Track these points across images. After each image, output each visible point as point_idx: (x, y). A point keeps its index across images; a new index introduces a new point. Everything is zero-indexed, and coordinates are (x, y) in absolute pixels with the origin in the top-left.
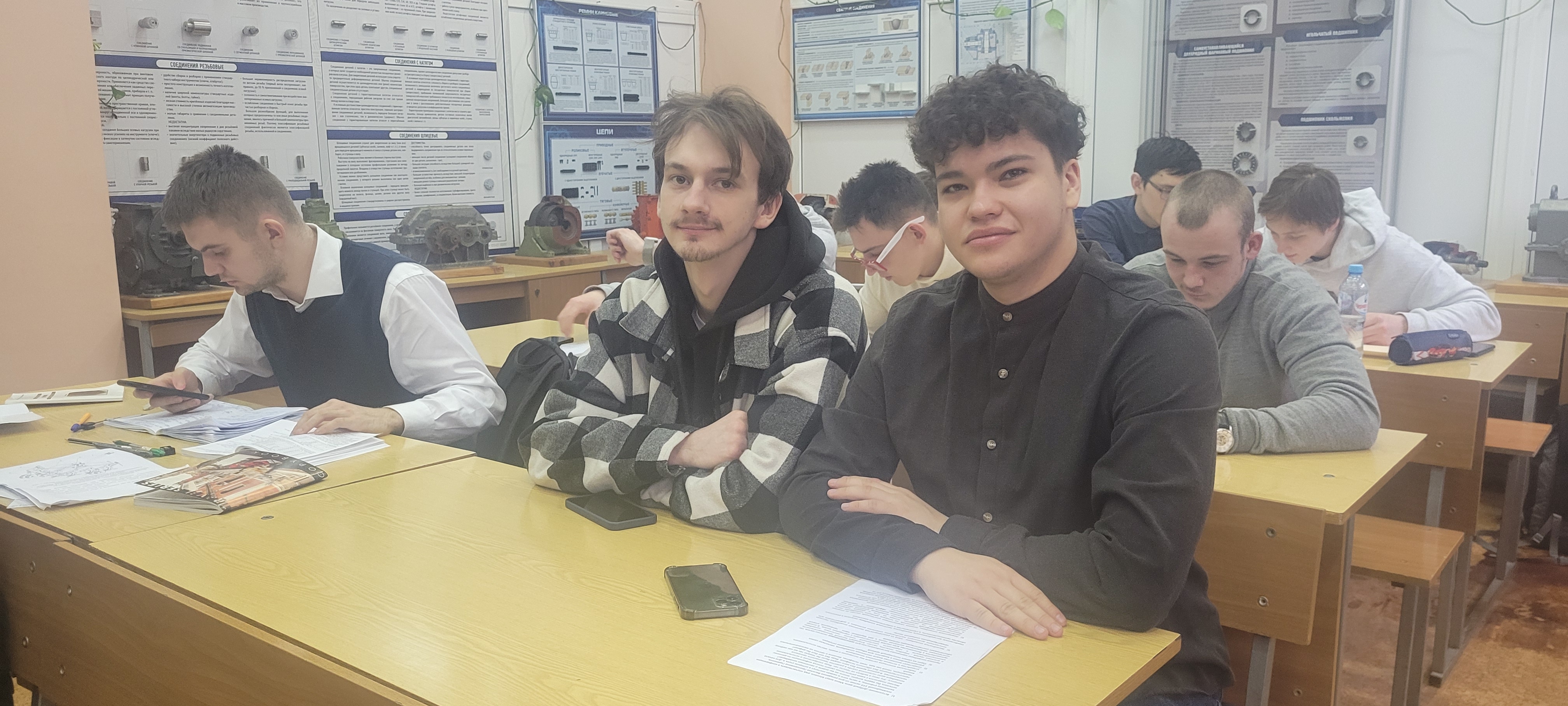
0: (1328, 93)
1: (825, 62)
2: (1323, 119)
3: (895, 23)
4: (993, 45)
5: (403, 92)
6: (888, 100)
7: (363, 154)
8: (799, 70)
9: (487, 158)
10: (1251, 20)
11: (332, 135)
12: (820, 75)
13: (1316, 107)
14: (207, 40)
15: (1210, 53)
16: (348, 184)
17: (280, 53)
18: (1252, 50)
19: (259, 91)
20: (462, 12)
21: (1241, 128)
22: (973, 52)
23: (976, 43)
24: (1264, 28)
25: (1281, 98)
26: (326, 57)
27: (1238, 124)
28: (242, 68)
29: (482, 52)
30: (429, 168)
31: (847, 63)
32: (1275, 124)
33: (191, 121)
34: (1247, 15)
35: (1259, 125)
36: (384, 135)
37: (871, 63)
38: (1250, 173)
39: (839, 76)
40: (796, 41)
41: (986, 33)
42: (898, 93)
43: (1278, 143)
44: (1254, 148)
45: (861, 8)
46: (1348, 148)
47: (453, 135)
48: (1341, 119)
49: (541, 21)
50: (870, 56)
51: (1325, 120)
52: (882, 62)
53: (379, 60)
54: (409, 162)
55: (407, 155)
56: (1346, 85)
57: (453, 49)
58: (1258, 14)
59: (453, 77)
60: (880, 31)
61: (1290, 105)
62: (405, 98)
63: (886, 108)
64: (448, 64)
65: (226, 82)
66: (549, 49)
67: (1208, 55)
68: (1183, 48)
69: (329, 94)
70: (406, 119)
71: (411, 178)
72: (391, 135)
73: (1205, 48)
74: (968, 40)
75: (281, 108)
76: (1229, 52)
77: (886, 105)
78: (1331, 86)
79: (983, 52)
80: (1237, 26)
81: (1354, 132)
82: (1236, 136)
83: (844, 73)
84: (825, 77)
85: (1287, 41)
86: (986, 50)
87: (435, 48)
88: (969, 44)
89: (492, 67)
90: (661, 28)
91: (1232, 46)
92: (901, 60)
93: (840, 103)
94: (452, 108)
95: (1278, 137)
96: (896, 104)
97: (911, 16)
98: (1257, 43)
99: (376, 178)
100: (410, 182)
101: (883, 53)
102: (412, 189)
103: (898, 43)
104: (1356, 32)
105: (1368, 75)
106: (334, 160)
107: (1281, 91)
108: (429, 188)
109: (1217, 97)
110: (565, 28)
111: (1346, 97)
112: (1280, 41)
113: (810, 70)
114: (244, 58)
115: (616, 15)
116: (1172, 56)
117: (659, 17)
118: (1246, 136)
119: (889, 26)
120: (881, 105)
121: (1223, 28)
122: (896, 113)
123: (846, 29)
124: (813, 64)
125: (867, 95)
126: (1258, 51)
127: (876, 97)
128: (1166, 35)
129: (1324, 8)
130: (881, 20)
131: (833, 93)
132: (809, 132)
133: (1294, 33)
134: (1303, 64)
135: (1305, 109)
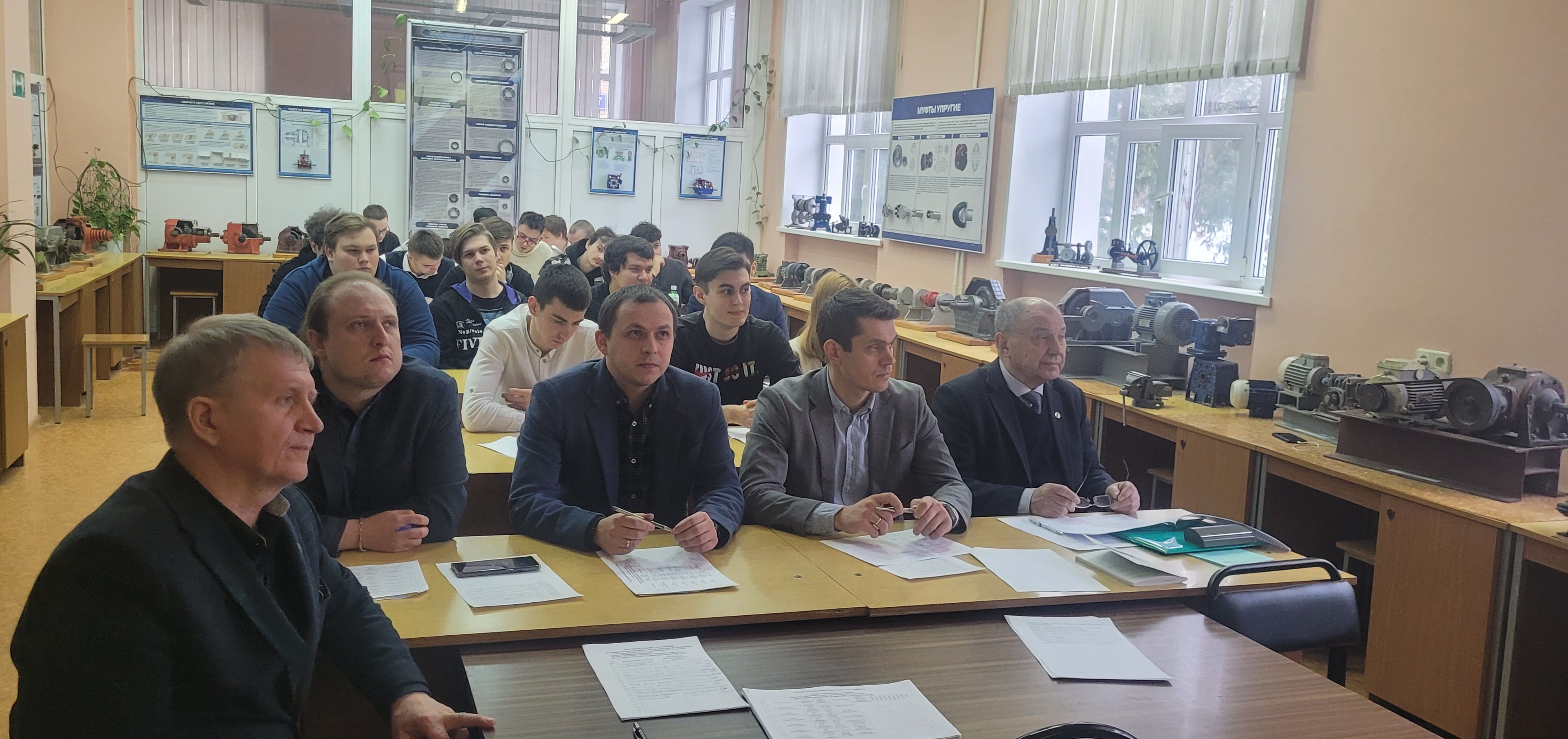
0: (490, 184)
3: (232, 117)
4: (305, 138)
6: (226, 162)
8: (146, 136)
10: (455, 146)
12: (166, 141)
13: (485, 189)
15: (434, 159)
18: (455, 160)
21: (452, 196)
22: (292, 142)
23: (294, 136)
24: (461, 151)
25: (469, 183)
27: (450, 194)
31: (191, 136)
32: (467, 195)
34: (451, 143)
35: (460, 195)
37: (212, 138)
38: (456, 218)
39: (184, 143)
40: (143, 116)
41: (301, 132)
42: (234, 159)
44: (457, 206)
45: (207, 103)
48: (497, 195)
50: (210, 134)
51: (489, 195)
52: (221, 139)
56: (497, 181)
58: (458, 144)
60: (220, 119)
61: (474, 187)
63: (225, 167)
67: (432, 160)
68: (421, 155)
73: (432, 156)
74: (288, 134)
76: (443, 159)
77: (224, 165)
78: (491, 180)
79: (298, 141)
80: (448, 148)
81: (502, 202)
82: (449, 200)
83: (187, 142)
84: (170, 142)
85: (471, 158)
86: (301, 141)
88: (288, 136)
91: (445, 157)
92: (237, 140)
93: (186, 161)
95: (468, 202)
96: (233, 166)
97: (245, 114)
98: (457, 158)
101: (222, 133)
103: (235, 129)
104: (502, 158)
105: (508, 177)
107: (469, 180)
109: (439, 180)
111: (497, 186)
112: (468, 158)
113: (157, 137)
116: (415, 158)
118: (454, 200)
119: (226, 118)
120: (221, 165)
121: (440, 148)
122: (234, 171)
123: (190, 114)
124: (159, 133)
125: (208, 158)
126: (458, 161)
127: (217, 160)
128: (412, 148)
129: (487, 146)
130: (220, 114)
131: (179, 154)
132: (155, 178)
133: (475, 155)
134: (478, 170)
135: (480, 189)
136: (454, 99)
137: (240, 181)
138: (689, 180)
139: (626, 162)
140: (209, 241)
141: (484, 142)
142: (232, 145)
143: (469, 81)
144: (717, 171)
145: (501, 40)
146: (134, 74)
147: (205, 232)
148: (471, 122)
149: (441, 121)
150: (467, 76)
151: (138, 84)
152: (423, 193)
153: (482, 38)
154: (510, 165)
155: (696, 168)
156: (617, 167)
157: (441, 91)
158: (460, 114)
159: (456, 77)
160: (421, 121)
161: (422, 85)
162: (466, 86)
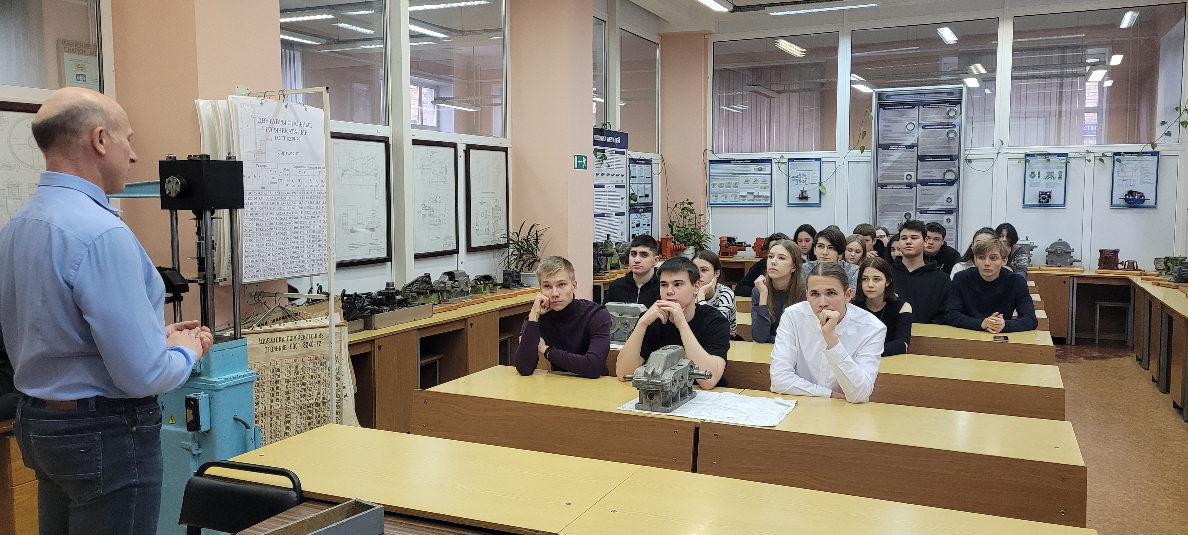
0: (937, 203)
2: (935, 212)
3: (759, 169)
4: (804, 180)
5: (607, 198)
6: (756, 198)
7: (600, 223)
8: (711, 185)
9: (620, 223)
10: (909, 177)
11: (595, 216)
12: (722, 187)
13: (932, 208)
15: (893, 188)
16: (597, 234)
18: (909, 187)
20: (619, 166)
22: (796, 182)
23: (797, 178)
24: (913, 180)
26: (595, 186)
29: (622, 181)
30: (611, 227)
31: (736, 183)
34: (907, 175)
37: (748, 184)
39: (732, 188)
40: (710, 173)
41: (802, 175)
42: (761, 196)
45: (746, 162)
47: (617, 214)
48: (941, 212)
49: (629, 166)
50: (747, 181)
51: (936, 212)
52: (753, 183)
53: (604, 186)
54: (608, 225)
55: (607, 223)
56: (942, 201)
58: (911, 176)
59: (616, 191)
60: (753, 171)
61: (923, 207)
62: (607, 200)
63: (755, 202)
64: (616, 186)
68: (883, 185)
69: (595, 200)
70: (607, 209)
72: (605, 215)
73: (892, 186)
74: (793, 177)
76: (900, 188)
77: (755, 200)
78: (937, 201)
79: (800, 182)
80: (903, 179)
81: (947, 215)
83: (734, 187)
84: (724, 188)
85: (921, 185)
86: (802, 182)
87: (613, 181)
88: (794, 179)
89: (624, 187)
91: (902, 186)
92: (762, 183)
93: (733, 199)
94: (616, 203)
96: (760, 200)
97: (767, 167)
98: (910, 185)
99: (602, 232)
101: (754, 180)
103: (761, 177)
104: (945, 184)
105: (951, 198)
106: (595, 225)
107: (920, 202)
109: (897, 203)
110: (633, 169)
111: (942, 205)
112: (919, 185)
113: (717, 185)
116: (879, 188)
117: (653, 162)
119: (757, 170)
120: (752, 200)
121: (898, 179)
122: (760, 204)
123: (736, 169)
124: (718, 183)
125: (746, 196)
126: (911, 188)
127: (750, 197)
128: (877, 180)
129: (934, 175)
130: (753, 167)
131: (729, 195)
132: (715, 210)
133: (924, 183)
134: (927, 193)
135: (928, 208)
136: (909, 143)
137: (764, 210)
138: (1120, 192)
139: (1057, 180)
140: (745, 250)
141: (931, 172)
142: (759, 187)
143: (921, 128)
144: (1150, 183)
145: (946, 95)
146: (706, 148)
147: (743, 244)
148: (921, 158)
149: (898, 160)
150: (919, 124)
151: (709, 153)
152: (884, 212)
153: (931, 95)
154: (953, 189)
155: (1128, 181)
156: (1047, 185)
157: (899, 138)
158: (913, 153)
159: (910, 127)
160: (884, 161)
161: (884, 135)
162: (918, 132)
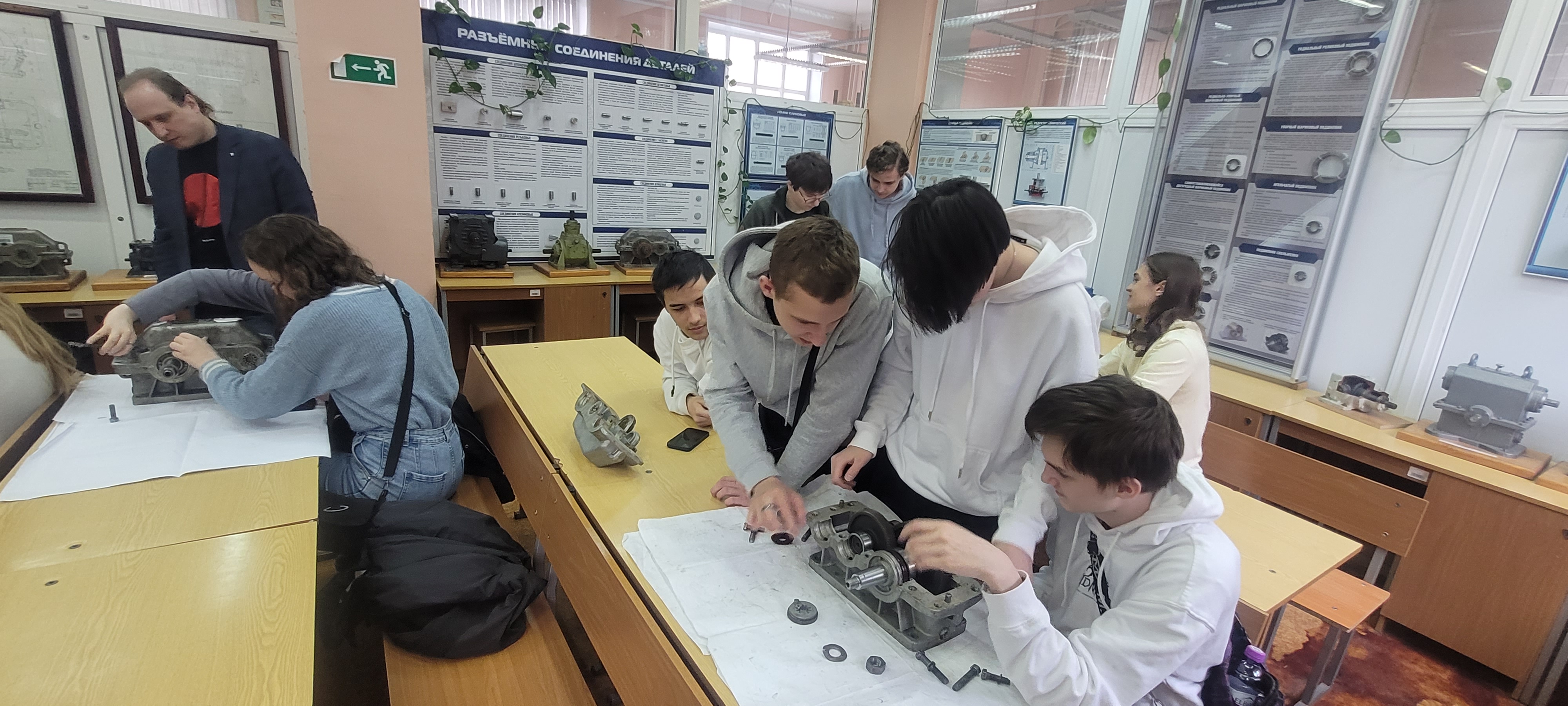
0: (1283, 233)
1: (937, 157)
2: (1274, 252)
3: (984, 136)
4: (1044, 160)
5: (646, 158)
7: (615, 193)
8: (921, 160)
9: (698, 199)
10: (1233, 167)
11: (596, 181)
12: (933, 164)
13: (1271, 242)
14: (522, 122)
15: (1196, 187)
16: (604, 211)
17: (567, 131)
18: (1229, 190)
19: (552, 153)
20: (691, 110)
21: (1209, 248)
22: (1031, 163)
23: (1034, 157)
24: (1240, 174)
25: (1244, 230)
26: (596, 134)
27: (1207, 245)
28: (542, 139)
29: (702, 135)
30: (658, 204)
31: (950, 159)
32: (1236, 249)
33: (508, 168)
34: (1229, 162)
35: (1223, 248)
36: (630, 183)
37: (965, 161)
38: (1209, 284)
39: (944, 168)
40: (922, 140)
41: (1041, 151)
43: (1236, 265)
44: (1216, 265)
45: (966, 123)
46: (1290, 278)
47: (676, 185)
48: (1288, 254)
49: (749, 117)
50: (964, 156)
51: (1276, 253)
52: (971, 161)
53: (631, 138)
54: (645, 200)
55: (644, 196)
56: (1298, 229)
57: (682, 133)
58: (1239, 163)
59: (680, 150)
60: (974, 140)
61: (1251, 237)
62: (646, 161)
64: (677, 142)
65: (531, 147)
66: (753, 134)
67: (1194, 189)
68: (1176, 180)
69: (596, 156)
70: (646, 174)
71: (645, 209)
72: (635, 183)
73: (1193, 183)
74: (1028, 154)
75: (565, 164)
76: (1211, 188)
78: (1286, 227)
79: (1037, 163)
80: (1221, 170)
81: (1299, 267)
82: (1204, 254)
83: (947, 166)
84: (935, 166)
85: (1258, 187)
86: (1039, 162)
87: (670, 132)
88: (1029, 157)
89: (708, 145)
90: (837, 125)
91: (1214, 185)
92: (983, 162)
94: (677, 168)
95: (1236, 260)
97: (994, 133)
98: (1233, 185)
99: (622, 208)
100: (644, 212)
101: (973, 156)
102: (645, 216)
103: (983, 150)
104: (1315, 187)
105: (1317, 224)
106: (596, 196)
107: (1246, 225)
108: (657, 216)
109: (1196, 222)
110: (766, 122)
111: (1296, 238)
112: (1252, 187)
113: (927, 161)
114: (543, 134)
115: (805, 115)
116: (1168, 186)
117: (837, 118)
118: (1211, 254)
119: (979, 138)
121: (1208, 170)
123: (954, 136)
124: (929, 157)
126: (1233, 191)
128: (1166, 169)
129: (1292, 165)
130: (975, 133)
133: (1267, 182)
134: (1267, 207)
135: (1262, 242)
136: (1248, 87)
141: (1288, 158)
142: (978, 168)
143: (1286, 53)
146: (923, 99)
148: (1272, 124)
149: (1222, 126)
150: (1284, 41)
151: (925, 107)
152: (1168, 238)
154: (1328, 202)
157: (1229, 77)
158: (1256, 111)
159: (1263, 49)
160: (1189, 128)
161: (1201, 71)
162: (1278, 62)
